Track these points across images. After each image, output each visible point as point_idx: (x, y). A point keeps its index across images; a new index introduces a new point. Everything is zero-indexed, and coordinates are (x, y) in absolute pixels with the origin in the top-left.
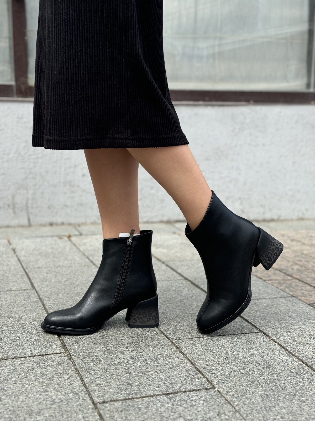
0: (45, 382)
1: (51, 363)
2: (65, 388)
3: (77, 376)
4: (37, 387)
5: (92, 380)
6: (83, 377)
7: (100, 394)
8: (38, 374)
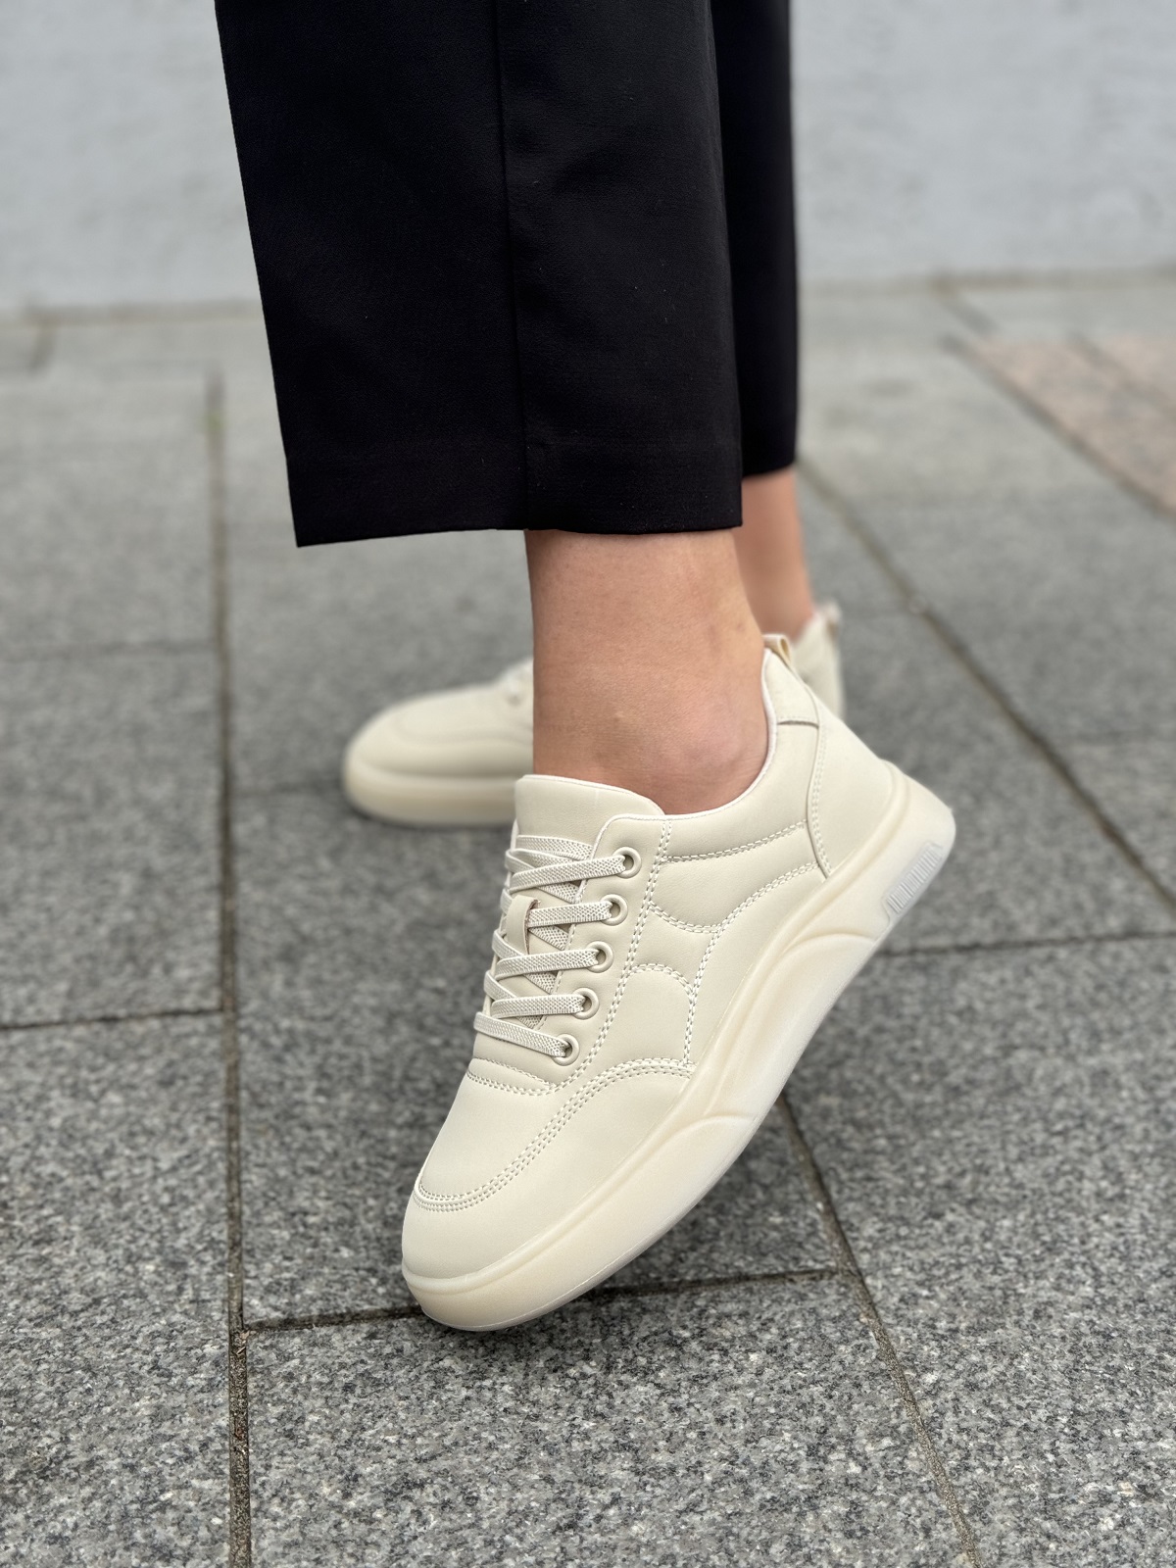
0: (61, 1180)
1: (132, 1067)
2: (140, 1222)
3: (220, 1158)
4: (15, 1211)
5: (277, 1187)
6: (243, 1164)
7: (286, 1275)
8: (51, 1129)
